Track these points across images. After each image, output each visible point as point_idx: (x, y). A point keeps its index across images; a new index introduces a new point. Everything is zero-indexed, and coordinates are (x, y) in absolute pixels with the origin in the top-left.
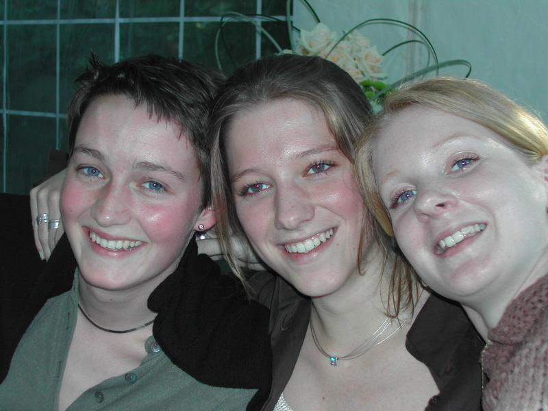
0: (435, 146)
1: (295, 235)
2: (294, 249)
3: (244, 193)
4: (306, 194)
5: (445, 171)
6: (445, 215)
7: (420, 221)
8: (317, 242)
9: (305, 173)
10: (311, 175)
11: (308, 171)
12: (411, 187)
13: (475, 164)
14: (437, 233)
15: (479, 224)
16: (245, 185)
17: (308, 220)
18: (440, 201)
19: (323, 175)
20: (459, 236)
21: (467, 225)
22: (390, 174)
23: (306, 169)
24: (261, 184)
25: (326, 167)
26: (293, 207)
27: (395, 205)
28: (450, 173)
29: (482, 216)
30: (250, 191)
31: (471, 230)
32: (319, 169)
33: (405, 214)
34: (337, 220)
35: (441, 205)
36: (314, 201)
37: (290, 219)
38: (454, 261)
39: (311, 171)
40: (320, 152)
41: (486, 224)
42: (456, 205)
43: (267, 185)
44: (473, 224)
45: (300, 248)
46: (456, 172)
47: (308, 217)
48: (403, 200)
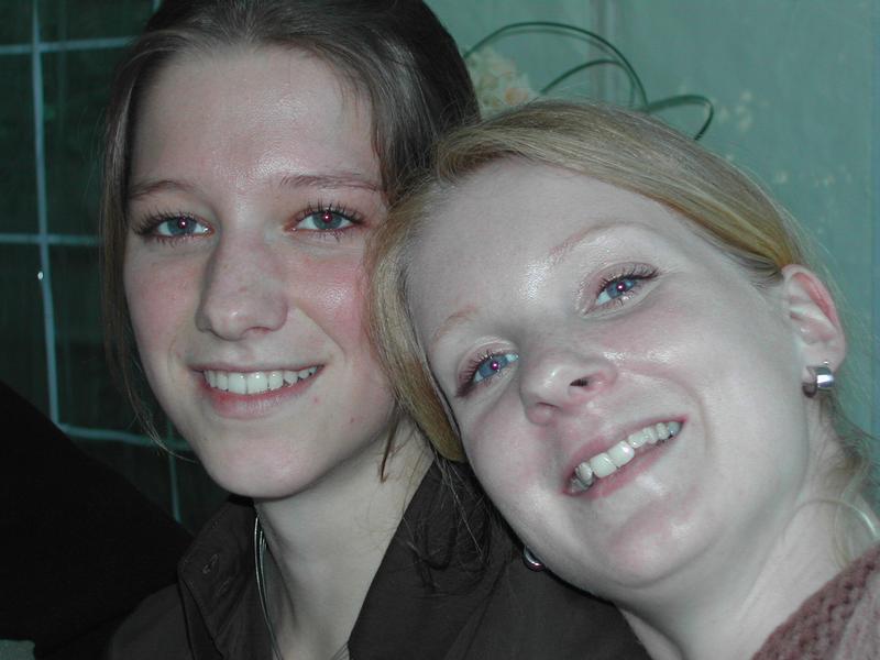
0: (557, 248)
1: (231, 355)
2: (221, 382)
3: (149, 231)
4: (279, 271)
5: (582, 306)
6: (591, 405)
7: (532, 421)
8: (275, 380)
9: (293, 222)
10: (304, 230)
11: (299, 221)
12: (504, 345)
13: (647, 289)
14: (576, 447)
15: (665, 422)
16: (154, 213)
17: (266, 329)
18: (579, 372)
19: (329, 237)
20: (624, 451)
21: (640, 426)
22: (453, 317)
23: (298, 213)
24: (192, 221)
25: (345, 223)
26: (243, 289)
27: (467, 388)
28: (592, 309)
29: (672, 404)
30: (164, 229)
31: (648, 436)
32: (325, 221)
33: (494, 406)
34: (328, 348)
35: (580, 383)
36: (295, 291)
37: (229, 314)
38: (616, 507)
39: (309, 223)
40: (336, 187)
41: (681, 422)
42: (612, 382)
43: (203, 225)
44: (652, 423)
45: (237, 384)
46: (606, 305)
47: (270, 322)
48: (486, 378)
